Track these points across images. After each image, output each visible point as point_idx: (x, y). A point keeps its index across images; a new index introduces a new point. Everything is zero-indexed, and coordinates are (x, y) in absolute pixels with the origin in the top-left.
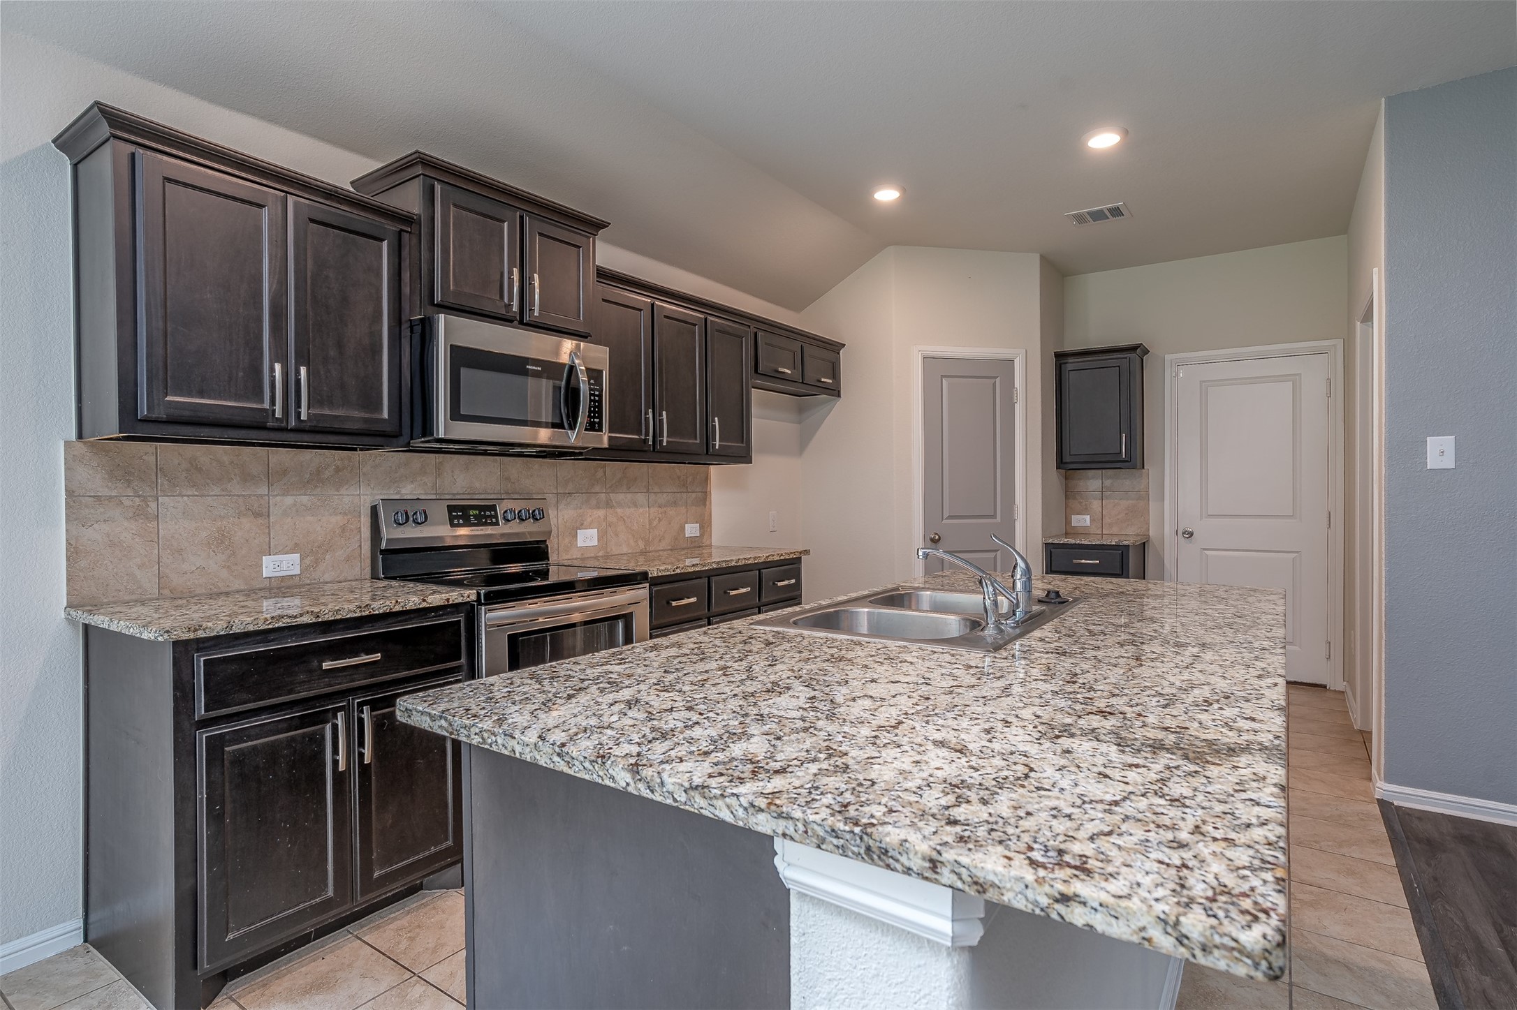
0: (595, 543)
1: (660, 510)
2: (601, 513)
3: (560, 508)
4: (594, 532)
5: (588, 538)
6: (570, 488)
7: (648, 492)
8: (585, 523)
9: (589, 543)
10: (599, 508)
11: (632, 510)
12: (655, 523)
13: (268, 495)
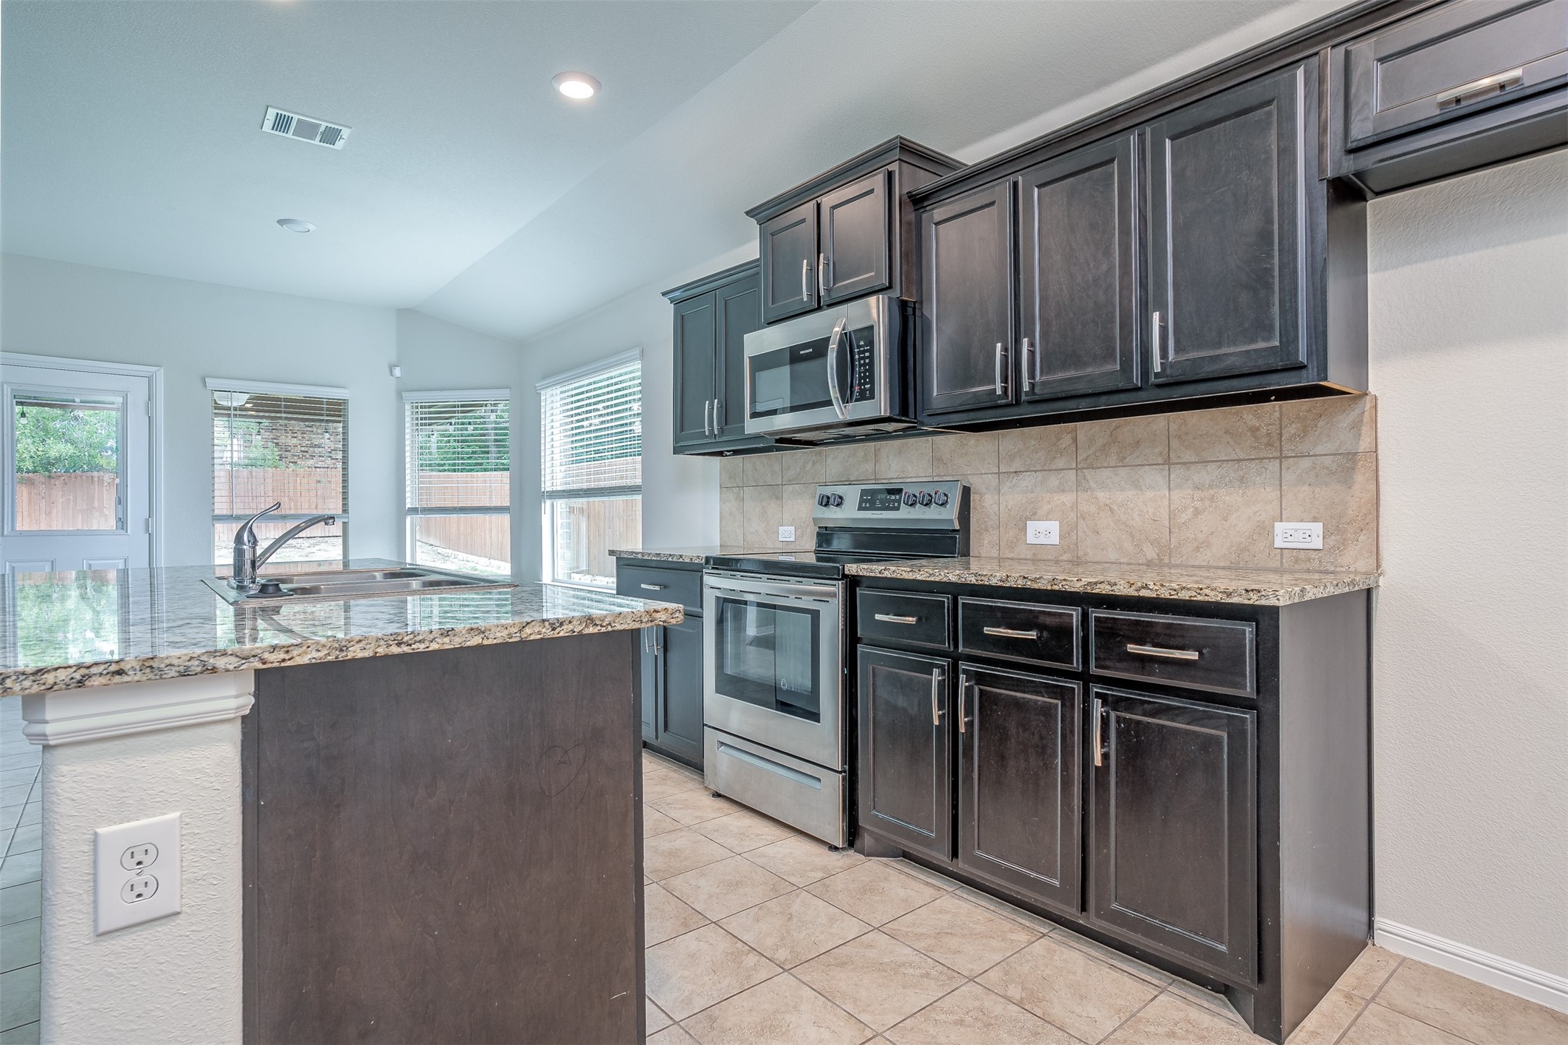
0: (1055, 539)
1: (1198, 494)
2: (1068, 498)
3: (1002, 491)
4: (1054, 526)
5: (1044, 532)
6: (1017, 465)
7: (1168, 462)
8: (1040, 512)
9: (1042, 540)
10: (1064, 491)
11: (1130, 493)
12: (1184, 517)
13: (782, 485)
